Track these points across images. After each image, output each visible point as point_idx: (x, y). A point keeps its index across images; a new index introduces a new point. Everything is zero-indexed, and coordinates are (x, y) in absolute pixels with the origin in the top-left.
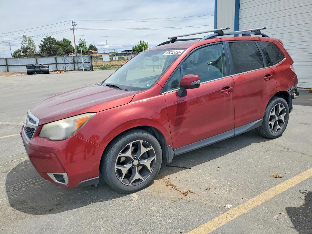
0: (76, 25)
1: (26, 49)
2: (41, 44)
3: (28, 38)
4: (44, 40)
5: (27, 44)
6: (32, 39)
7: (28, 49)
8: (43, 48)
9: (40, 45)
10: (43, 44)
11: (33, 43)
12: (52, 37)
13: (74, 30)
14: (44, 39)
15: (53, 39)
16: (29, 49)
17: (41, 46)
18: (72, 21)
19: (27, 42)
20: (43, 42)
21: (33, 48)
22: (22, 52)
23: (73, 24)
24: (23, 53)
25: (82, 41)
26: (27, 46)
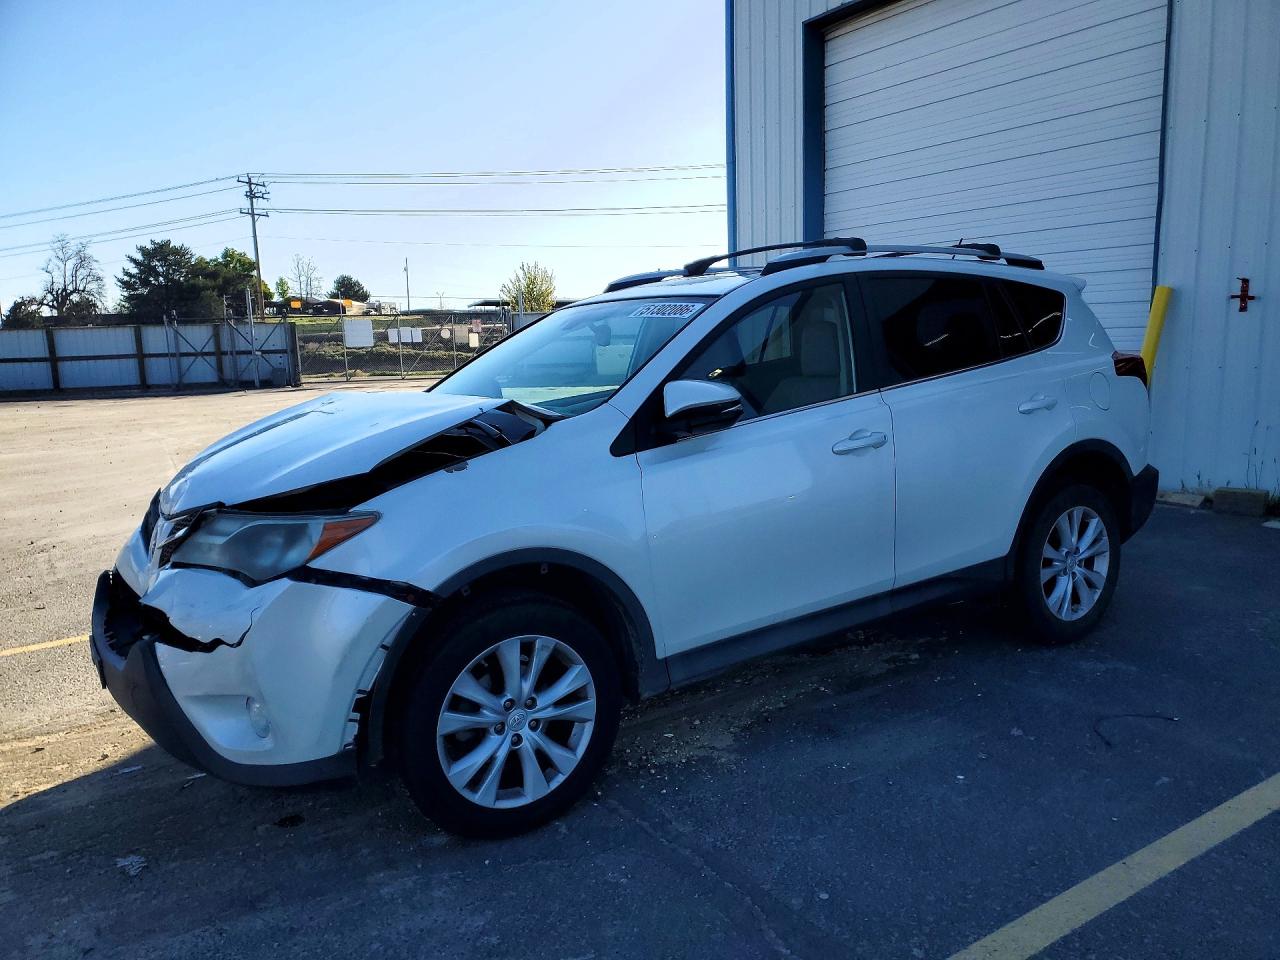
0: (265, 196)
1: (65, 290)
2: (127, 274)
3: (74, 247)
4: (139, 257)
5: (68, 273)
6: (89, 252)
7: (72, 293)
8: (137, 289)
9: (121, 276)
10: (134, 271)
11: (95, 265)
12: (176, 243)
13: (256, 217)
14: (142, 250)
15: (180, 252)
16: (76, 290)
17: (126, 278)
18: (250, 179)
19: (70, 264)
20: (137, 264)
21: (92, 286)
22: (47, 305)
23: (251, 191)
24: (50, 306)
26: (69, 280)
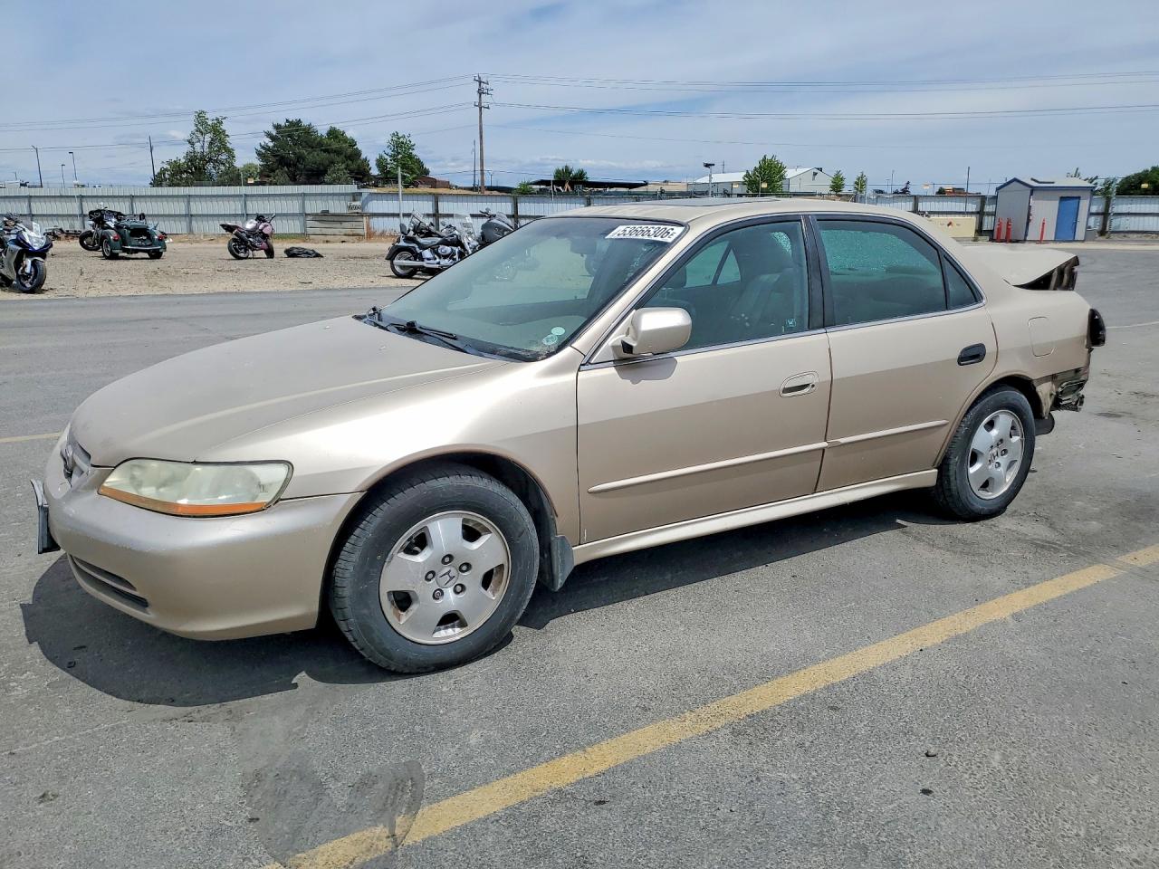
0: (489, 92)
1: (202, 158)
2: (263, 147)
3: (210, 123)
4: (274, 133)
5: (206, 145)
6: (223, 127)
7: (208, 162)
9: (259, 148)
10: (271, 144)
11: (227, 139)
12: (305, 123)
13: (482, 109)
14: (277, 127)
15: (308, 131)
16: (211, 160)
17: (264, 151)
18: (480, 78)
19: (208, 138)
20: (273, 138)
21: (223, 157)
23: (480, 88)
25: (401, 140)
26: (207, 150)
